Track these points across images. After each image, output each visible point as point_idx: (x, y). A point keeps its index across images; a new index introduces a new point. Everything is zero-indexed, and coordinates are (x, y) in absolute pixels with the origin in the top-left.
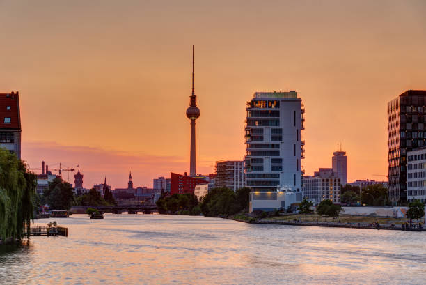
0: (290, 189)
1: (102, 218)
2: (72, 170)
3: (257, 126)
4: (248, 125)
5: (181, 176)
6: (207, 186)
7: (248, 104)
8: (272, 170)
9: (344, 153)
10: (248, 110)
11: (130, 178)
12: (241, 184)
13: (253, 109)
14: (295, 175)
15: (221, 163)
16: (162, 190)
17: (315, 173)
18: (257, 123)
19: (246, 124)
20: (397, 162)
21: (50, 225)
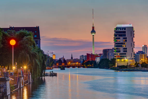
0: (130, 58)
1: (65, 69)
2: (52, 53)
3: (118, 37)
4: (115, 36)
5: (90, 54)
6: (100, 58)
7: (115, 29)
8: (124, 52)
9: (146, 46)
10: (115, 31)
11: (72, 55)
12: (112, 57)
13: (116, 31)
14: (131, 54)
15: (105, 50)
16: (83, 59)
18: (118, 36)
19: (114, 36)
21: (50, 72)
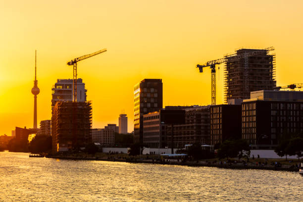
4: (53, 99)
9: (126, 115)
13: (56, 89)
17: (105, 127)
18: (58, 97)
20: (138, 122)
